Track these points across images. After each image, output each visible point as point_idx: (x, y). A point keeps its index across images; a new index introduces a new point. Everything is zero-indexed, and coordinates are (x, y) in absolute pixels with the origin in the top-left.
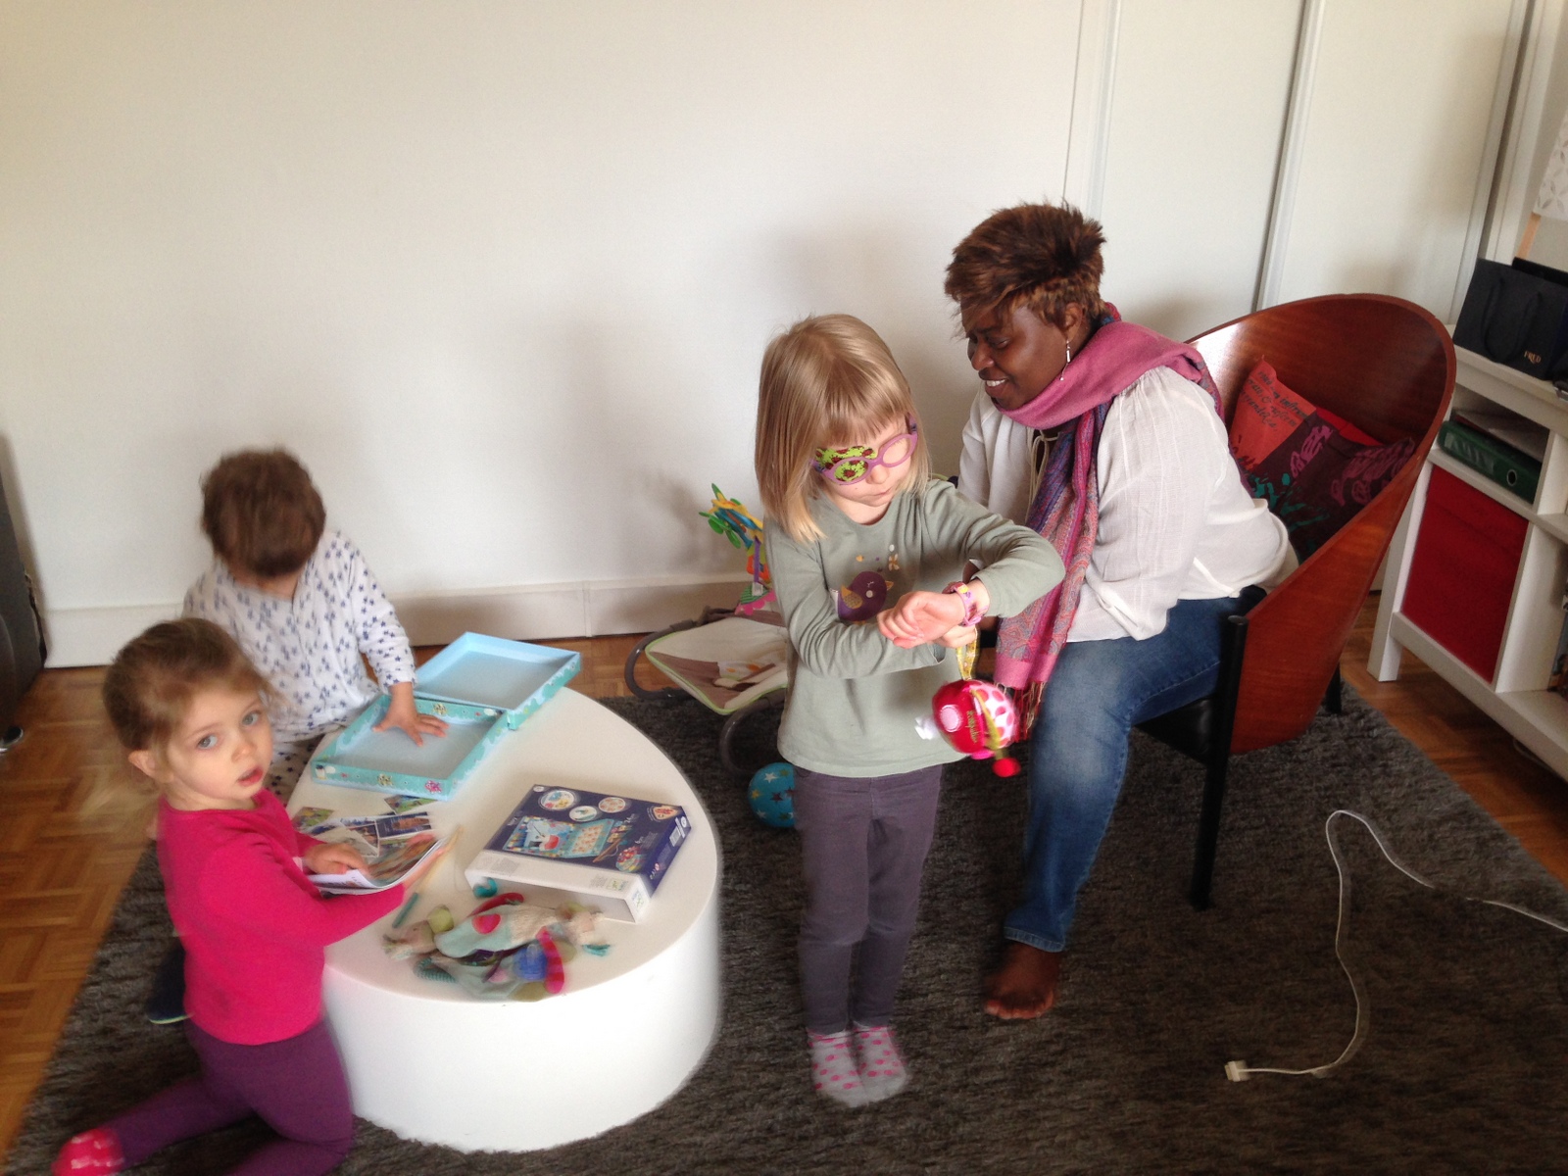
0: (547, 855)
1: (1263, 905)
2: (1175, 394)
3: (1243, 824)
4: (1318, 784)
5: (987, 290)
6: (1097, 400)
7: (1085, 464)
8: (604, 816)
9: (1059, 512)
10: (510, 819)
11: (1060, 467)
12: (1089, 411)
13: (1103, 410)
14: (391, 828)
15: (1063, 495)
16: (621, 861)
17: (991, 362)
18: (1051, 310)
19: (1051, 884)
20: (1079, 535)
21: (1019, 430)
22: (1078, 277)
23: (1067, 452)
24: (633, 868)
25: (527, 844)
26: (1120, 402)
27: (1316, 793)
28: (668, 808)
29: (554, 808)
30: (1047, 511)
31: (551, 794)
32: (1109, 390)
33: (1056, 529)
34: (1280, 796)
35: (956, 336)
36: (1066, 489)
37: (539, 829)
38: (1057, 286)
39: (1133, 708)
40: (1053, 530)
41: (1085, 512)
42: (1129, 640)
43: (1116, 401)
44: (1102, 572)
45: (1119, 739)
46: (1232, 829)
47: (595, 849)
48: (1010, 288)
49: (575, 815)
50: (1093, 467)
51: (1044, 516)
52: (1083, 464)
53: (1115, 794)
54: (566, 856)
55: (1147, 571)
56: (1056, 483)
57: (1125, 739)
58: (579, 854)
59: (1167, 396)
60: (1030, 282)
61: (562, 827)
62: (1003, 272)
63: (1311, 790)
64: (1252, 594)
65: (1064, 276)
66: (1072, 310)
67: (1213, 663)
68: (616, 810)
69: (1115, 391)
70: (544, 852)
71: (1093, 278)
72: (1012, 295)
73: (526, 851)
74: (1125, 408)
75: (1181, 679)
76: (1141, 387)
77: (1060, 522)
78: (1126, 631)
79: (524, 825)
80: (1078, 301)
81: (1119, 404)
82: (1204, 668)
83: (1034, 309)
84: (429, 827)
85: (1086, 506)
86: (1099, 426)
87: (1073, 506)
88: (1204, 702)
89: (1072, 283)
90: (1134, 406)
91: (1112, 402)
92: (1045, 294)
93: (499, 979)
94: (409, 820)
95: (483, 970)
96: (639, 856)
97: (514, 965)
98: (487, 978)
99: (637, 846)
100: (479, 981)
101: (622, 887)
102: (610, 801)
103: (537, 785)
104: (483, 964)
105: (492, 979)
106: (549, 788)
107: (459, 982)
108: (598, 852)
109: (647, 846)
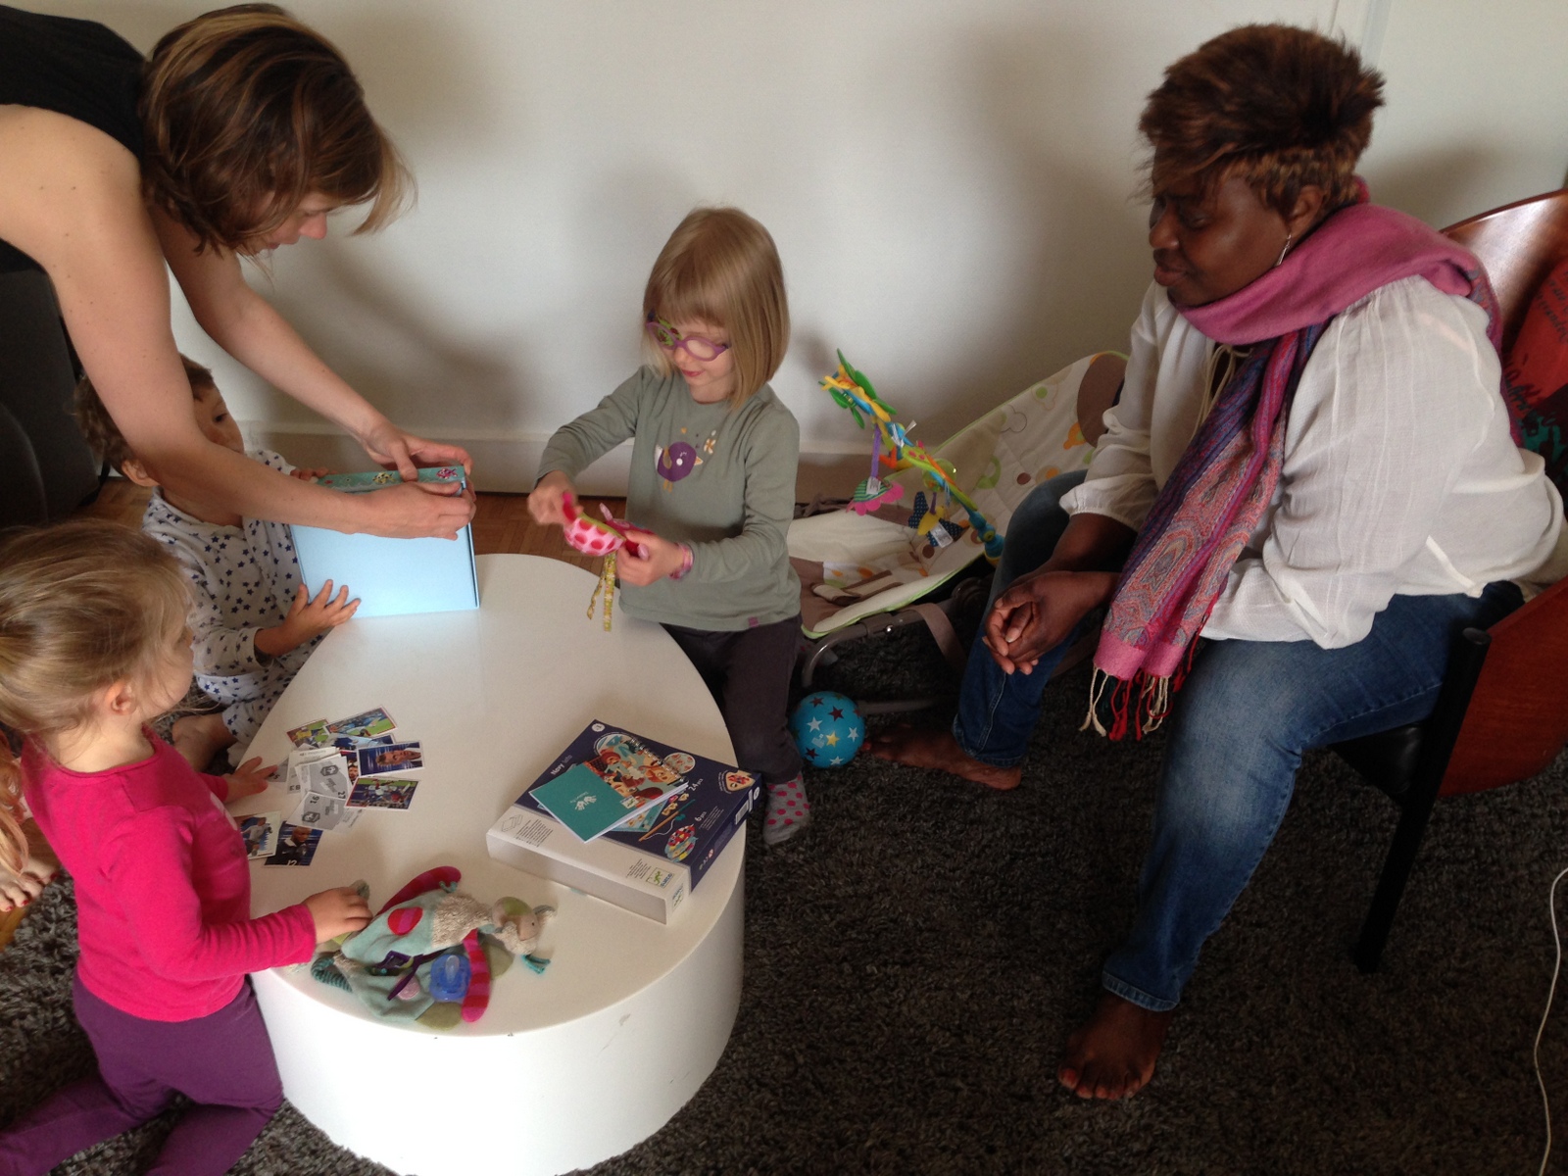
1: (1450, 975)
2: (1425, 319)
3: (1442, 852)
4: (1553, 808)
5: (1197, 144)
6: (1308, 318)
7: (1273, 411)
9: (1224, 464)
10: (553, 766)
11: (1238, 403)
12: (1294, 333)
13: (1312, 337)
14: (375, 764)
15: (1237, 441)
16: (672, 844)
17: (1175, 244)
18: (1278, 190)
19: (1165, 937)
20: (1246, 500)
21: (1195, 336)
22: (1330, 150)
23: (1252, 384)
26: (1341, 323)
27: (1548, 820)
30: (1208, 460)
31: (610, 737)
32: (1325, 307)
33: (1216, 486)
34: (1500, 818)
35: (1136, 196)
36: (1240, 433)
38: (1296, 159)
39: (1307, 739)
40: (1211, 485)
41: (1260, 472)
42: (1309, 646)
43: (1334, 323)
44: (1287, 554)
45: (1281, 777)
46: (1428, 859)
47: (647, 822)
48: (1229, 147)
50: (1284, 413)
51: (1203, 464)
52: (1270, 408)
53: (1267, 841)
55: (1349, 564)
56: (1227, 425)
57: (1290, 776)
59: (1412, 322)
60: (1257, 146)
62: (1225, 123)
63: (1542, 816)
64: (1501, 595)
65: (1308, 144)
66: (1310, 194)
67: (1432, 684)
69: (1334, 308)
71: (1350, 154)
72: (1228, 159)
74: (1346, 333)
75: (1381, 704)
76: (1375, 306)
77: (1222, 478)
78: (1308, 634)
80: (1320, 184)
81: (1337, 326)
82: (1416, 691)
83: (1254, 184)
84: (419, 764)
85: (1265, 464)
86: (1302, 358)
87: (1245, 462)
88: (1413, 729)
89: (1318, 157)
90: (1360, 333)
91: (1327, 325)
92: (1276, 166)
93: (406, 995)
94: (397, 752)
95: (391, 982)
96: (695, 839)
97: (429, 976)
98: (392, 994)
99: (698, 824)
100: (381, 999)
101: (666, 881)
102: (676, 756)
103: (595, 722)
104: (391, 973)
105: (399, 994)
106: (609, 729)
107: (359, 997)
108: (647, 828)
109: (708, 825)
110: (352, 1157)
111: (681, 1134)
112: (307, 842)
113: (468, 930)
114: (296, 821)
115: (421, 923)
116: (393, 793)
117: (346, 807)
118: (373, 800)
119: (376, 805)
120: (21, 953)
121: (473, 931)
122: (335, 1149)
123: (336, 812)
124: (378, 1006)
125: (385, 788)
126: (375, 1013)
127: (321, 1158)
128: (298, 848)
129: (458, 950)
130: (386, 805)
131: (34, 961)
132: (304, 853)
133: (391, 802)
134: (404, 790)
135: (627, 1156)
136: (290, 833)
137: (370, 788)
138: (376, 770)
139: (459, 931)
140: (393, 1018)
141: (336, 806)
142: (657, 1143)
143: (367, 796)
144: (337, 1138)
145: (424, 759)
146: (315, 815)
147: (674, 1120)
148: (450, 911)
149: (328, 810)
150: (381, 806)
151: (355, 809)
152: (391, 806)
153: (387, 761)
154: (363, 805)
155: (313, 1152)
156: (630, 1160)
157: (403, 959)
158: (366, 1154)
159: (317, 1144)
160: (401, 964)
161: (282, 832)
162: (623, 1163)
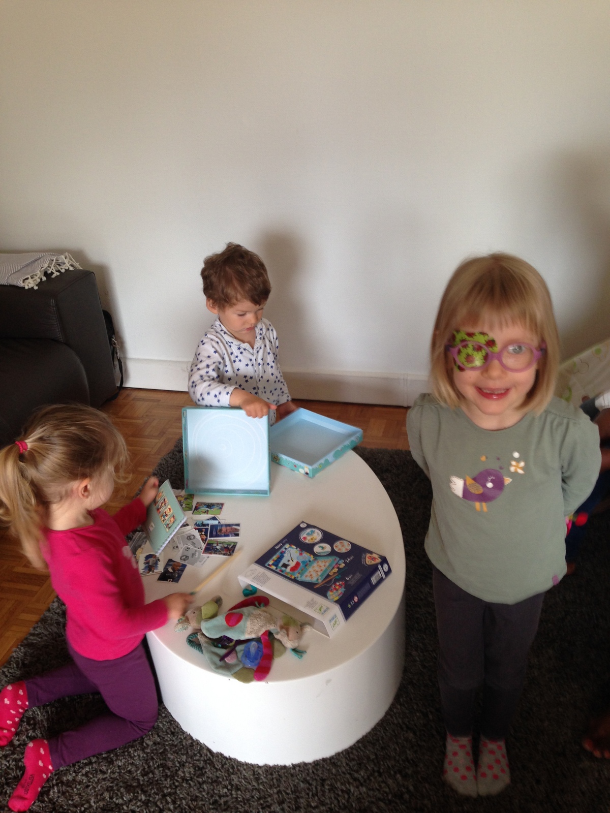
0: (289, 576)
8: (333, 553)
10: (276, 545)
16: (331, 591)
24: (337, 598)
25: (280, 565)
28: (376, 556)
29: (307, 541)
31: (309, 530)
37: (292, 554)
47: (320, 578)
49: (317, 549)
54: (299, 579)
58: (308, 579)
61: (306, 556)
68: (344, 550)
70: (287, 573)
73: (278, 570)
79: (284, 550)
84: (237, 535)
93: (229, 660)
94: (228, 528)
95: (222, 652)
96: (344, 589)
97: (243, 652)
98: (222, 658)
99: (347, 581)
100: (217, 659)
101: (325, 611)
102: (341, 543)
103: (303, 522)
104: (224, 647)
105: (226, 659)
106: (309, 526)
107: (206, 657)
108: (320, 581)
109: (352, 583)
110: (191, 738)
111: (361, 750)
112: (179, 570)
113: (263, 630)
114: (177, 559)
115: (241, 623)
116: (225, 548)
117: (202, 554)
118: (215, 551)
119: (216, 554)
120: (51, 615)
121: (266, 631)
122: (183, 732)
123: (197, 557)
124: (214, 663)
125: (221, 545)
126: (213, 667)
127: (176, 737)
128: (173, 573)
129: (258, 640)
130: (221, 554)
131: (56, 620)
132: (176, 576)
133: (224, 552)
134: (231, 547)
135: (331, 758)
136: (171, 565)
137: (214, 545)
138: (217, 536)
139: (259, 630)
140: (220, 671)
141: (197, 554)
142: (347, 754)
143: (213, 549)
144: (185, 728)
145: (241, 533)
146: (186, 557)
147: (358, 742)
148: (256, 618)
149: (193, 555)
150: (219, 554)
151: (206, 555)
152: (224, 554)
153: (223, 532)
154: (211, 553)
155: (173, 733)
156: (333, 761)
157: (230, 640)
158: (198, 739)
159: (174, 729)
160: (229, 643)
161: (167, 565)
162: (329, 761)
